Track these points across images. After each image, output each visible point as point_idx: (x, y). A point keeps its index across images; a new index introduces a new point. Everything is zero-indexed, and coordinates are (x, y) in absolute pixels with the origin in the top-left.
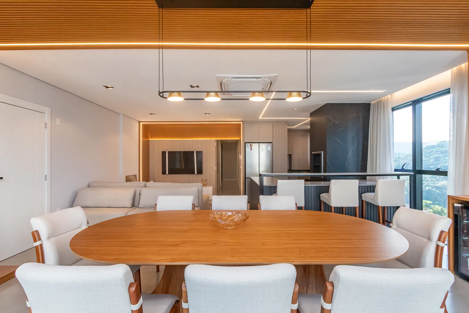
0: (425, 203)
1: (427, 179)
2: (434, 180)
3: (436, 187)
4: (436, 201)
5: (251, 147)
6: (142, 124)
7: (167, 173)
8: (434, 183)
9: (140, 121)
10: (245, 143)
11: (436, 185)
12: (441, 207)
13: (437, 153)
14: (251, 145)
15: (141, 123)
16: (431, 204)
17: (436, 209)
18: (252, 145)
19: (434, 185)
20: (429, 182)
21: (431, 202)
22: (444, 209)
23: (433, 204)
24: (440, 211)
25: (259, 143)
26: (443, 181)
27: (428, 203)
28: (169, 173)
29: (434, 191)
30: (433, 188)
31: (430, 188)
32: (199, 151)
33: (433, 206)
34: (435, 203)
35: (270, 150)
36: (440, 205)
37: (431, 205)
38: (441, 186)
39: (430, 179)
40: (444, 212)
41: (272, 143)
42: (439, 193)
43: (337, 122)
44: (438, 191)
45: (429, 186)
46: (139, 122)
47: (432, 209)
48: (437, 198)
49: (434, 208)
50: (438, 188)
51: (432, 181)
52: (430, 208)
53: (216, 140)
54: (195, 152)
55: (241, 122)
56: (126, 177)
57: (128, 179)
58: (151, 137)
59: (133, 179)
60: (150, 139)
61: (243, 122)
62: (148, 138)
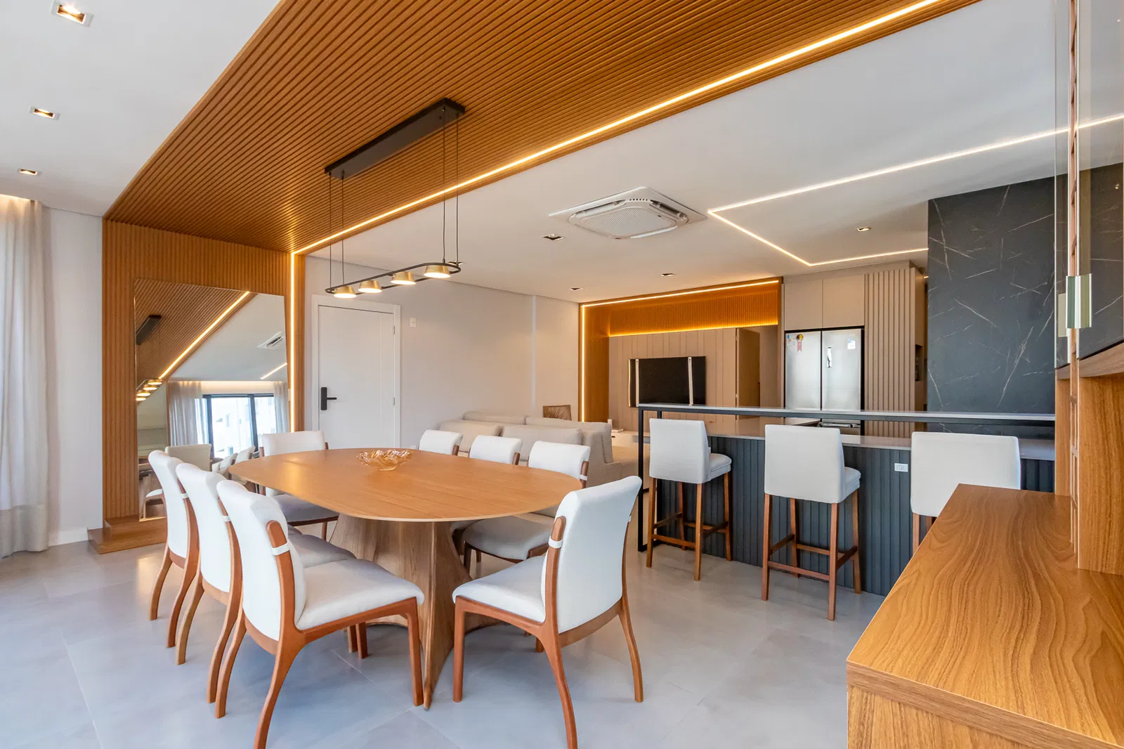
5: (800, 343)
6: (586, 308)
7: (637, 405)
9: (581, 301)
10: (787, 332)
14: (798, 337)
15: (583, 308)
18: (800, 338)
25: (822, 330)
32: (699, 356)
35: (854, 348)
41: (862, 327)
46: (580, 304)
53: (736, 329)
54: (690, 358)
55: (777, 281)
56: (545, 408)
57: (549, 413)
58: (613, 331)
59: (561, 413)
60: (610, 336)
61: (782, 279)
62: (605, 333)
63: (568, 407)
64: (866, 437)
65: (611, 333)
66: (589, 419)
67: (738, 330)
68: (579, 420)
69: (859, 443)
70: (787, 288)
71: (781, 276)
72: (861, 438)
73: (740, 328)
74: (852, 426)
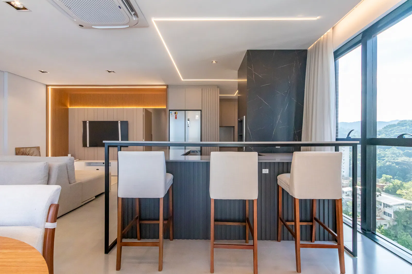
0: (385, 177)
1: (388, 156)
2: (394, 156)
3: (395, 163)
4: (396, 175)
5: (175, 115)
6: (52, 88)
7: (88, 146)
8: (394, 159)
9: (48, 84)
10: (170, 110)
11: (396, 161)
12: (401, 181)
13: (397, 131)
14: (175, 113)
15: (50, 88)
16: (391, 178)
17: (396, 183)
19: (394, 161)
20: (389, 158)
21: (391, 177)
22: (404, 183)
23: (393, 178)
24: (399, 185)
25: (185, 110)
26: (403, 157)
27: (389, 177)
28: (90, 146)
29: (393, 166)
30: (393, 164)
31: (390, 163)
32: (124, 121)
33: (393, 180)
34: (395, 177)
35: (198, 119)
36: (399, 180)
37: (391, 180)
38: (400, 161)
39: (390, 156)
40: (403, 186)
41: (201, 110)
42: (398, 167)
43: (262, 76)
44: (398, 166)
45: (390, 162)
46: (47, 86)
47: (391, 182)
48: (397, 173)
49: (394, 182)
50: (397, 163)
51: (392, 157)
52: (390, 182)
53: (143, 109)
54: (120, 122)
55: (165, 87)
56: (16, 149)
57: (19, 152)
58: (71, 105)
59: (31, 152)
60: (69, 107)
61: (167, 86)
62: (66, 106)
63: (38, 148)
64: (202, 156)
65: (70, 106)
66: (55, 154)
67: (144, 109)
68: (47, 155)
69: (200, 159)
70: (170, 90)
71: (167, 84)
72: (201, 157)
73: (145, 109)
74: (197, 152)
